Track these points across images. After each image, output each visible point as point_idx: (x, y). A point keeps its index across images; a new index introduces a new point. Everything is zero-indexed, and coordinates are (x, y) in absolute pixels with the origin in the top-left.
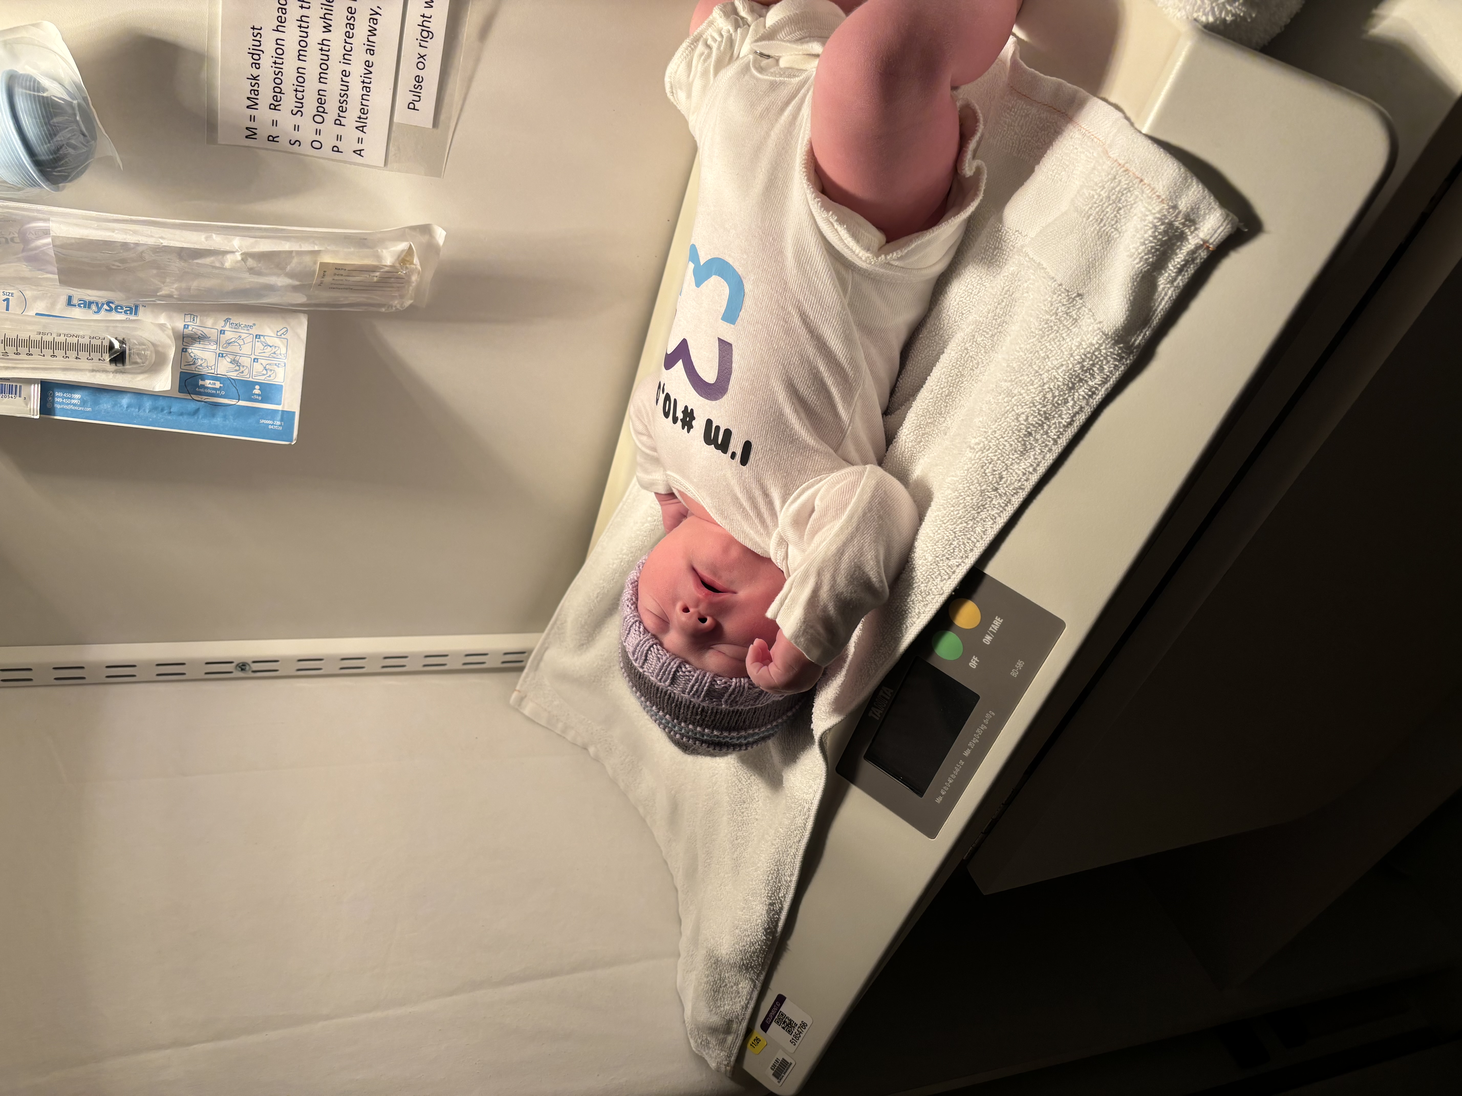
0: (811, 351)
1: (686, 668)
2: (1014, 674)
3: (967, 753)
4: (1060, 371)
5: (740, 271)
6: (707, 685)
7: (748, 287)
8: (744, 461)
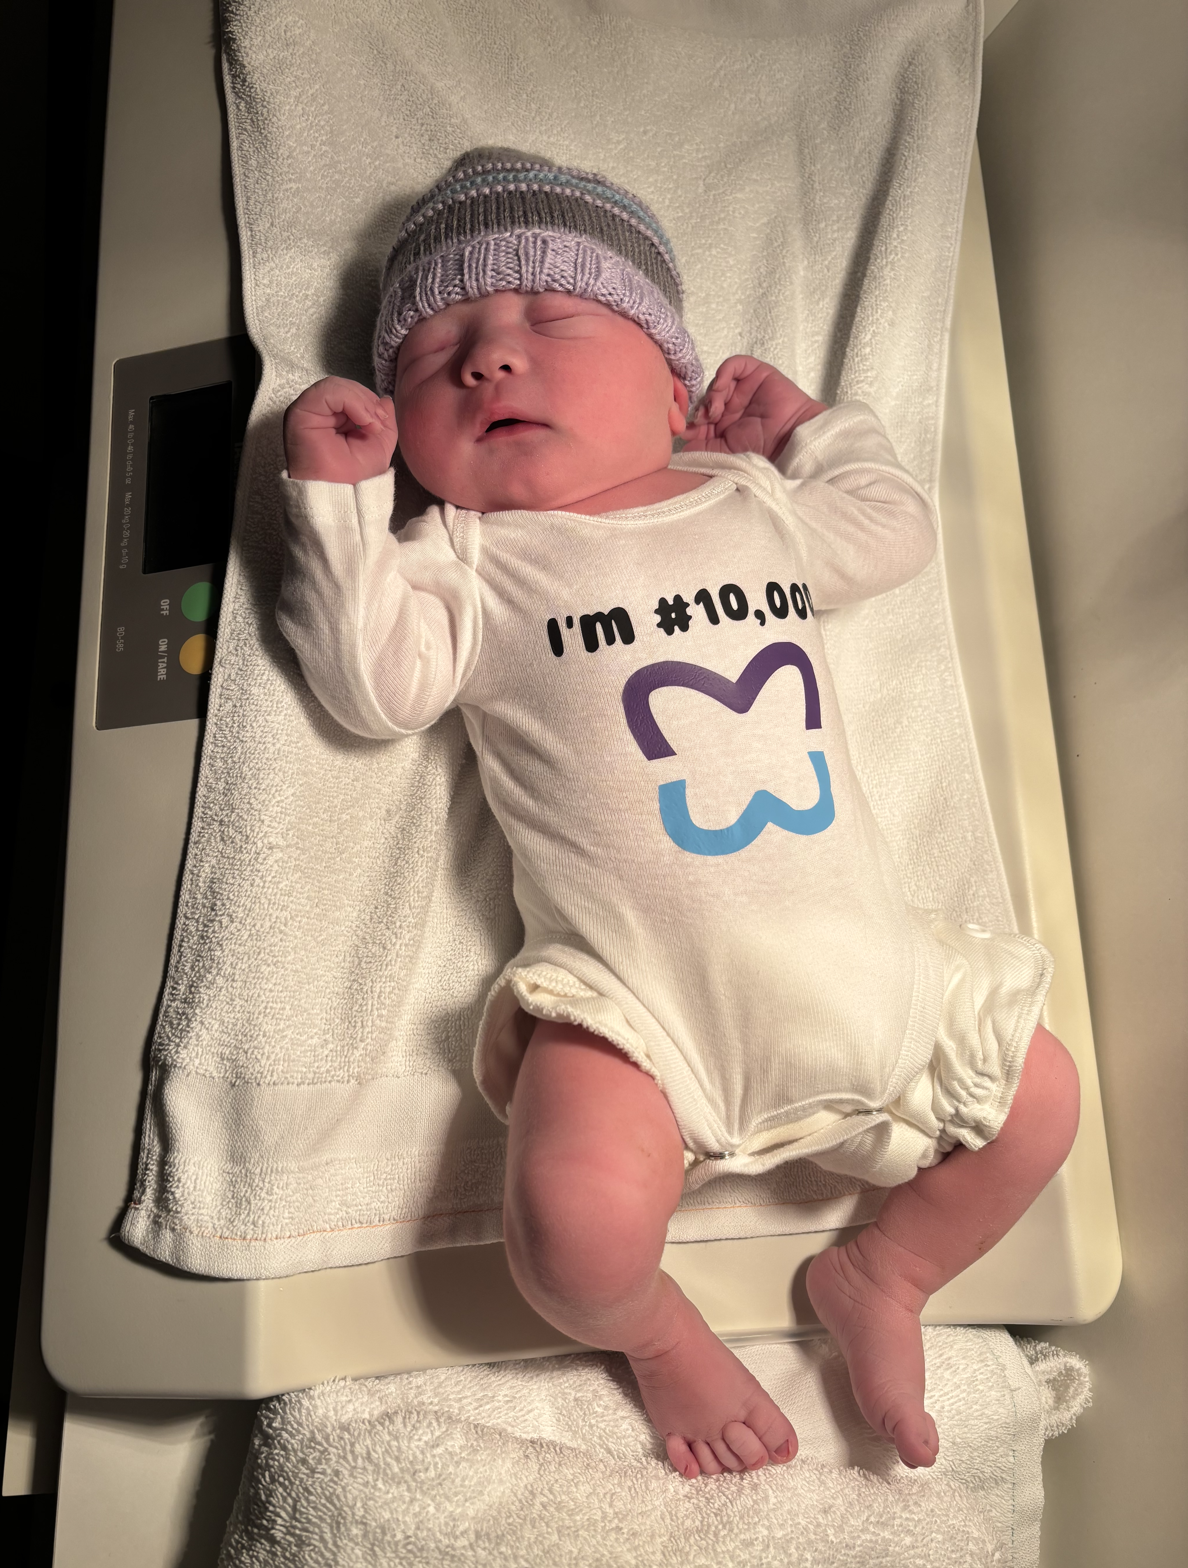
0: (550, 816)
1: (457, 293)
2: (121, 630)
3: (128, 496)
4: (206, 998)
5: (689, 857)
6: (418, 298)
7: (667, 843)
8: (553, 626)
